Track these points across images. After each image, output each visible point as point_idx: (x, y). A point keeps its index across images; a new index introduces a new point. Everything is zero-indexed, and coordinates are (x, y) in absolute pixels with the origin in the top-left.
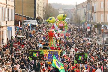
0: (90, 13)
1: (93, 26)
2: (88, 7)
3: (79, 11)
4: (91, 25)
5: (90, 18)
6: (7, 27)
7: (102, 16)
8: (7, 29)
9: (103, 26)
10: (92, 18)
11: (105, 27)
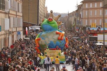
0: (78, 19)
1: (81, 28)
2: (77, 15)
3: (70, 18)
4: (79, 28)
5: (78, 23)
6: (17, 32)
7: (86, 21)
8: (17, 34)
9: (87, 28)
10: (79, 22)
11: (89, 29)
